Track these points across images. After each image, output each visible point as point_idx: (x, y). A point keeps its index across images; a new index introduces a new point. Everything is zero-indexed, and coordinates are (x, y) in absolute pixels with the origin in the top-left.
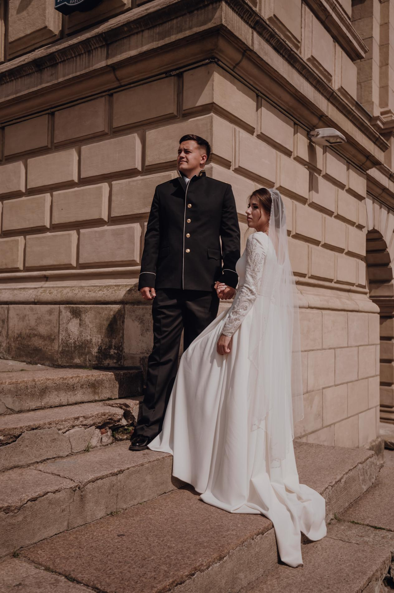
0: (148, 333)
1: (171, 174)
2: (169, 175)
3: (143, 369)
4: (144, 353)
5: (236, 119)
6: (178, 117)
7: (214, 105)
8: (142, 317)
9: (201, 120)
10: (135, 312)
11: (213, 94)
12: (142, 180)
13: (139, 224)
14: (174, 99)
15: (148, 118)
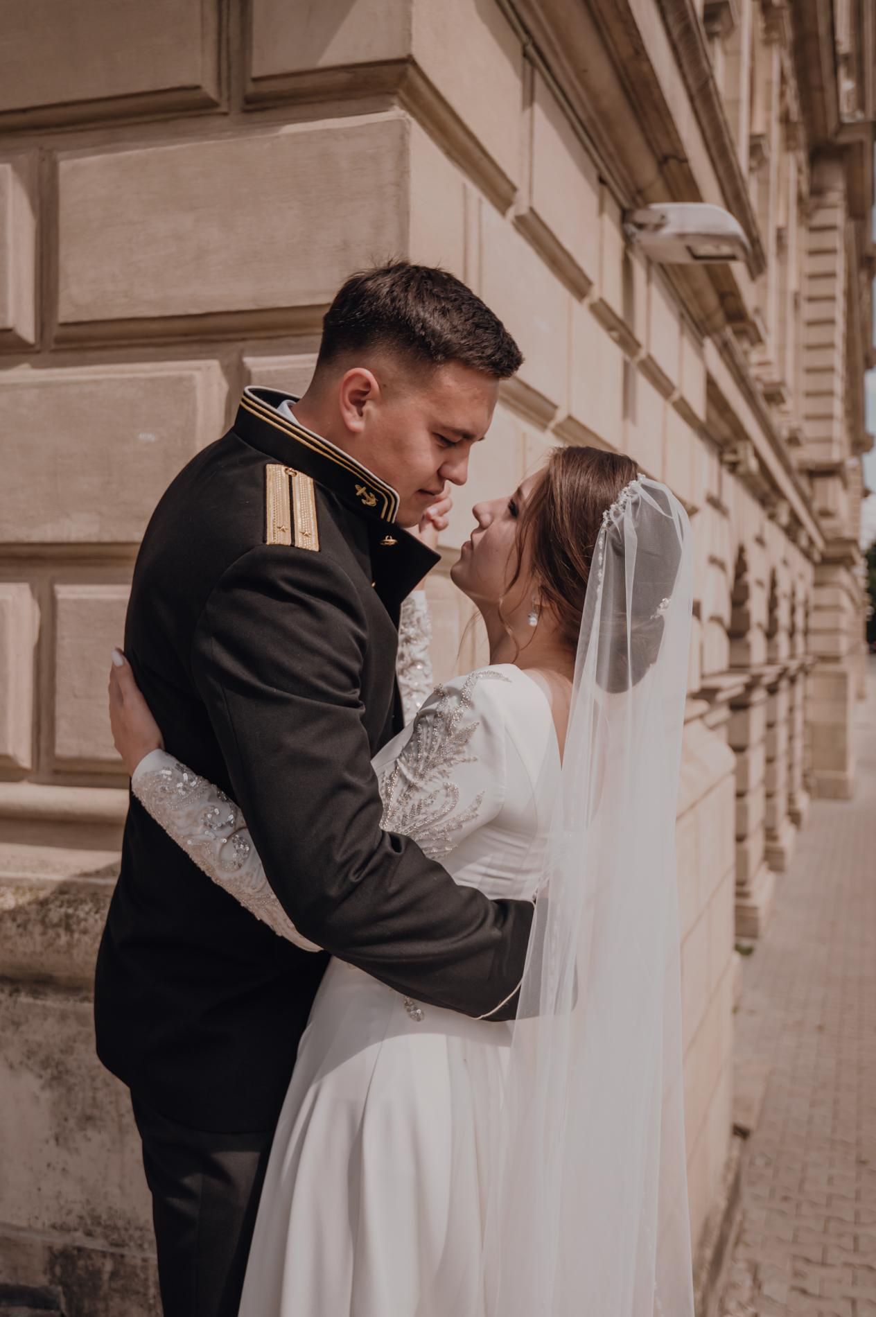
0: (90, 1133)
1: (191, 378)
2: (180, 380)
3: (63, 1306)
4: (69, 1230)
5: (470, 145)
6: (223, 109)
7: (411, 71)
8: (57, 1056)
9: (348, 134)
10: (23, 1028)
11: (408, 18)
12: (43, 386)
13: (25, 587)
14: (203, 19)
15: (66, 97)
